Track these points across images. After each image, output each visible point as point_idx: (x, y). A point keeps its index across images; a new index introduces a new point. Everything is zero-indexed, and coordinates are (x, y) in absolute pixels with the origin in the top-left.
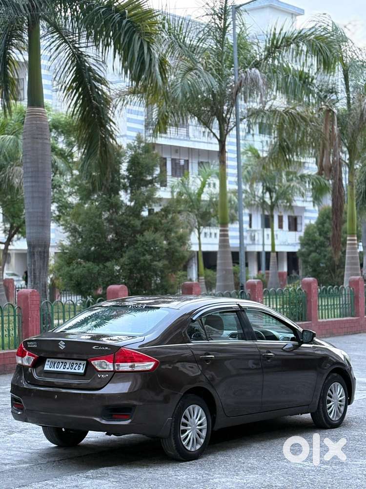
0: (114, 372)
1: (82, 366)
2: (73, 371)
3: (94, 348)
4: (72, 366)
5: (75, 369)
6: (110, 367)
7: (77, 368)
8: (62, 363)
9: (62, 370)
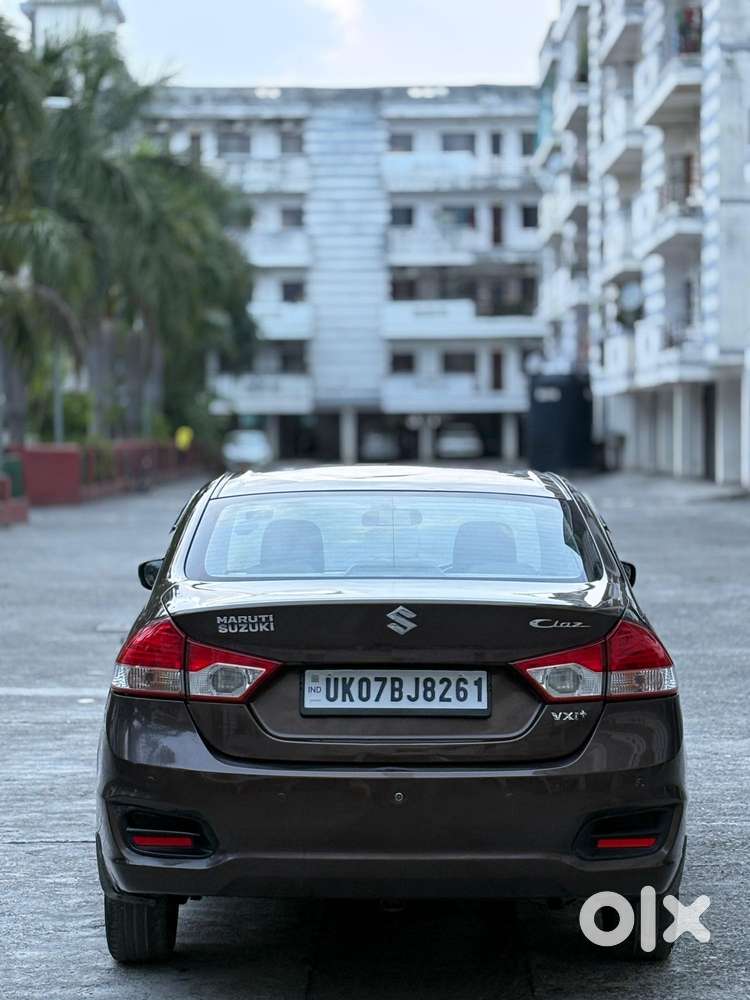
0: (605, 700)
1: (472, 690)
2: (436, 705)
3: (535, 623)
4: (426, 689)
5: (442, 699)
6: (591, 684)
7: (451, 694)
8: (384, 680)
9: (386, 703)
